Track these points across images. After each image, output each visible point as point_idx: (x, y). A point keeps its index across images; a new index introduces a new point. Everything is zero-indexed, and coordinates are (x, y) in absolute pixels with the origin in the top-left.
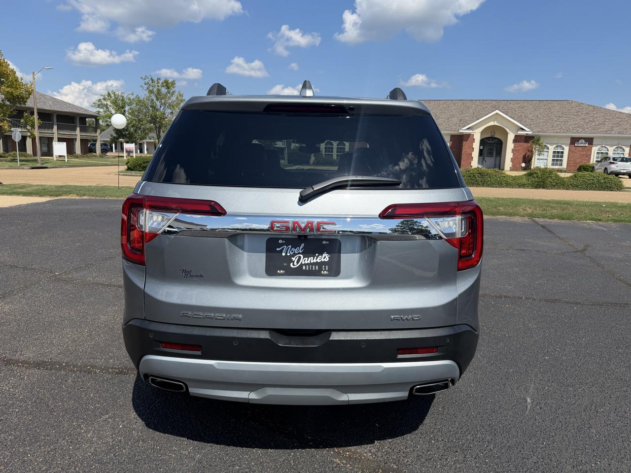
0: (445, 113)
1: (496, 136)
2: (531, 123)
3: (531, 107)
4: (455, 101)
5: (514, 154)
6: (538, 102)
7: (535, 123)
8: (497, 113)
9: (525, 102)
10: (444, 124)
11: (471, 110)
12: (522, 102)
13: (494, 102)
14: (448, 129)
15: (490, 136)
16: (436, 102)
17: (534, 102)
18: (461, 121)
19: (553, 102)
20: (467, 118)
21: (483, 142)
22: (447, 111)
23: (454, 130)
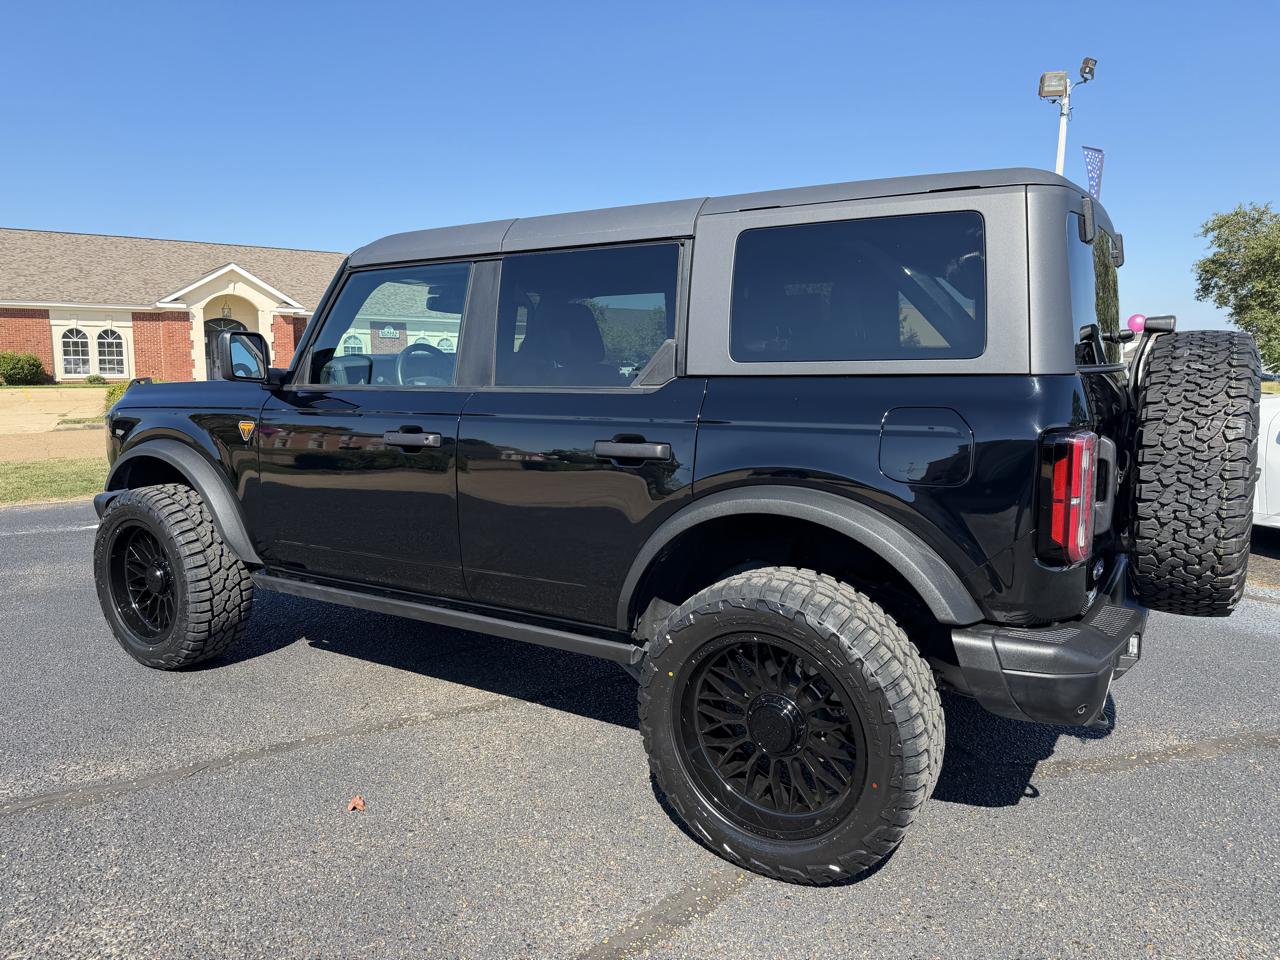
0: (99, 263)
3: (279, 261)
4: (114, 239)
6: (289, 252)
8: (232, 270)
10: (109, 288)
11: (159, 260)
15: (219, 317)
16: (68, 236)
18: (147, 284)
19: (314, 254)
20: (156, 277)
21: (209, 328)
23: (140, 302)
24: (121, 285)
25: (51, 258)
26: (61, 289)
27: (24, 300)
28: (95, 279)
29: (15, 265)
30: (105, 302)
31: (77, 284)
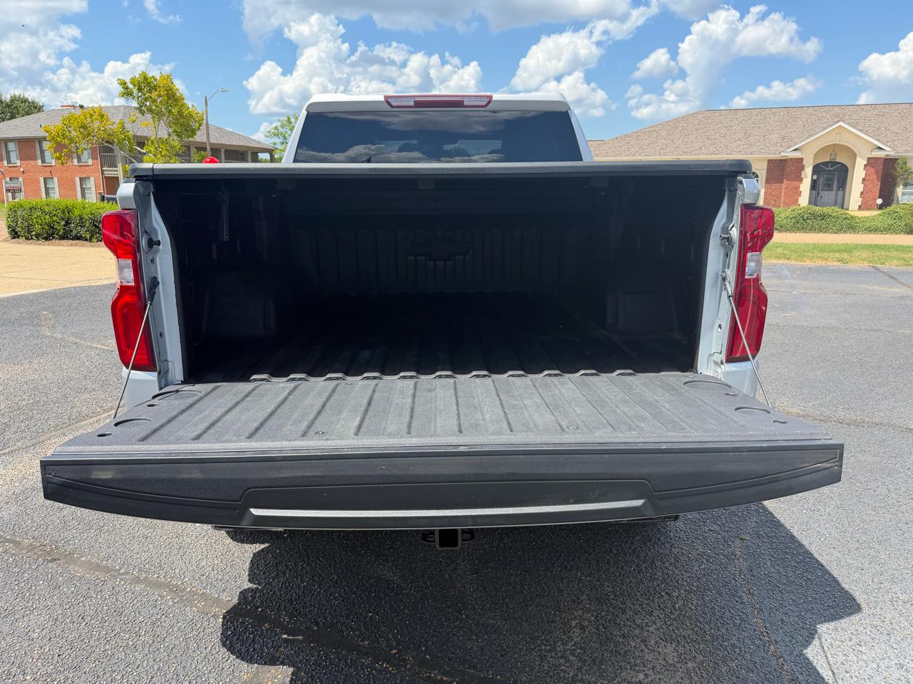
0: (759, 127)
1: (837, 160)
2: (895, 138)
3: (896, 114)
4: (775, 110)
5: (865, 185)
6: (908, 105)
7: (900, 138)
8: (840, 126)
9: (887, 106)
10: (758, 144)
11: (801, 122)
12: (881, 106)
13: (837, 108)
14: (763, 151)
15: (828, 160)
16: (747, 111)
17: (900, 106)
18: (783, 139)
20: (793, 135)
21: (817, 170)
22: (762, 125)
23: (773, 152)
24: (766, 141)
25: (731, 126)
26: (729, 147)
27: (706, 154)
28: (752, 139)
29: (708, 134)
30: (752, 153)
31: (738, 143)
